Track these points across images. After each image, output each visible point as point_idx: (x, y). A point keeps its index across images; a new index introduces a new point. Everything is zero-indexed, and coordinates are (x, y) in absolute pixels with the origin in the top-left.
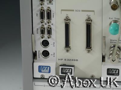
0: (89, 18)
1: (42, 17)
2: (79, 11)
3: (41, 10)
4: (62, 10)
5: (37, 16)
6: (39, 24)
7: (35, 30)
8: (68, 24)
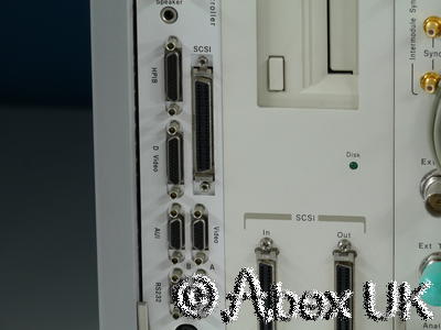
0: (346, 244)
1: (175, 240)
2: (310, 218)
3: (174, 213)
4: (248, 216)
5: (157, 236)
6: (163, 266)
7: (149, 287)
8: (270, 267)
